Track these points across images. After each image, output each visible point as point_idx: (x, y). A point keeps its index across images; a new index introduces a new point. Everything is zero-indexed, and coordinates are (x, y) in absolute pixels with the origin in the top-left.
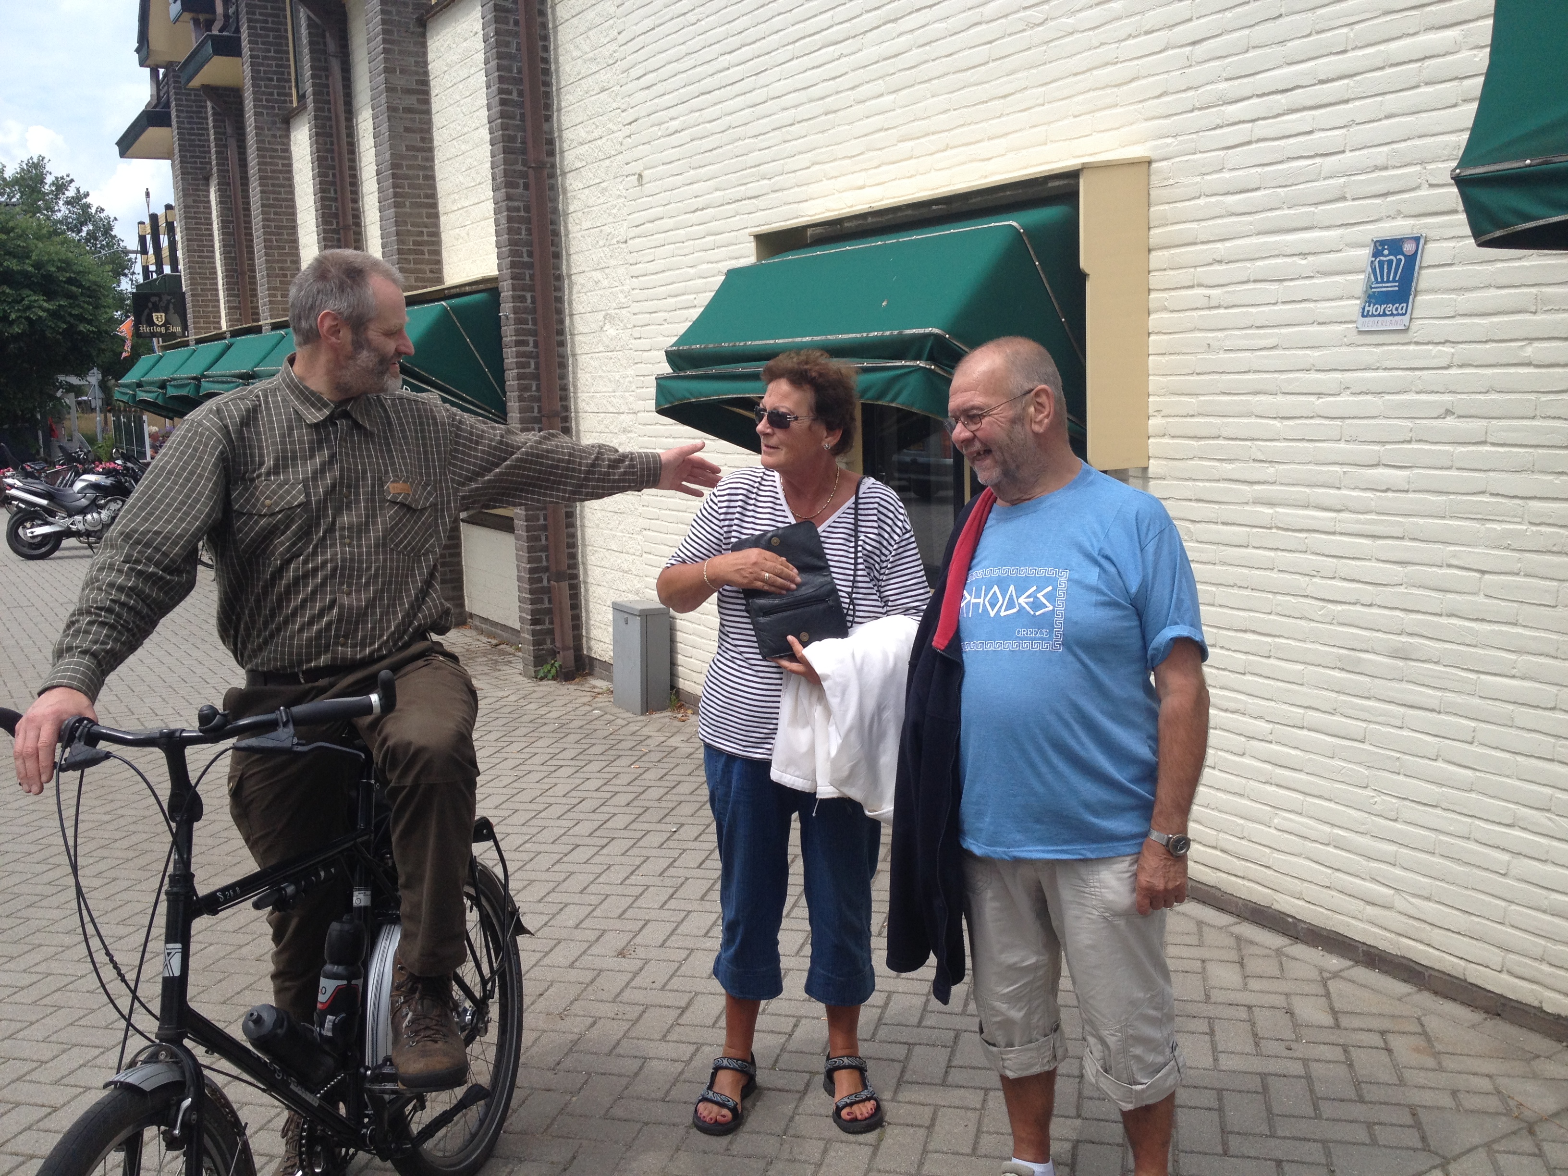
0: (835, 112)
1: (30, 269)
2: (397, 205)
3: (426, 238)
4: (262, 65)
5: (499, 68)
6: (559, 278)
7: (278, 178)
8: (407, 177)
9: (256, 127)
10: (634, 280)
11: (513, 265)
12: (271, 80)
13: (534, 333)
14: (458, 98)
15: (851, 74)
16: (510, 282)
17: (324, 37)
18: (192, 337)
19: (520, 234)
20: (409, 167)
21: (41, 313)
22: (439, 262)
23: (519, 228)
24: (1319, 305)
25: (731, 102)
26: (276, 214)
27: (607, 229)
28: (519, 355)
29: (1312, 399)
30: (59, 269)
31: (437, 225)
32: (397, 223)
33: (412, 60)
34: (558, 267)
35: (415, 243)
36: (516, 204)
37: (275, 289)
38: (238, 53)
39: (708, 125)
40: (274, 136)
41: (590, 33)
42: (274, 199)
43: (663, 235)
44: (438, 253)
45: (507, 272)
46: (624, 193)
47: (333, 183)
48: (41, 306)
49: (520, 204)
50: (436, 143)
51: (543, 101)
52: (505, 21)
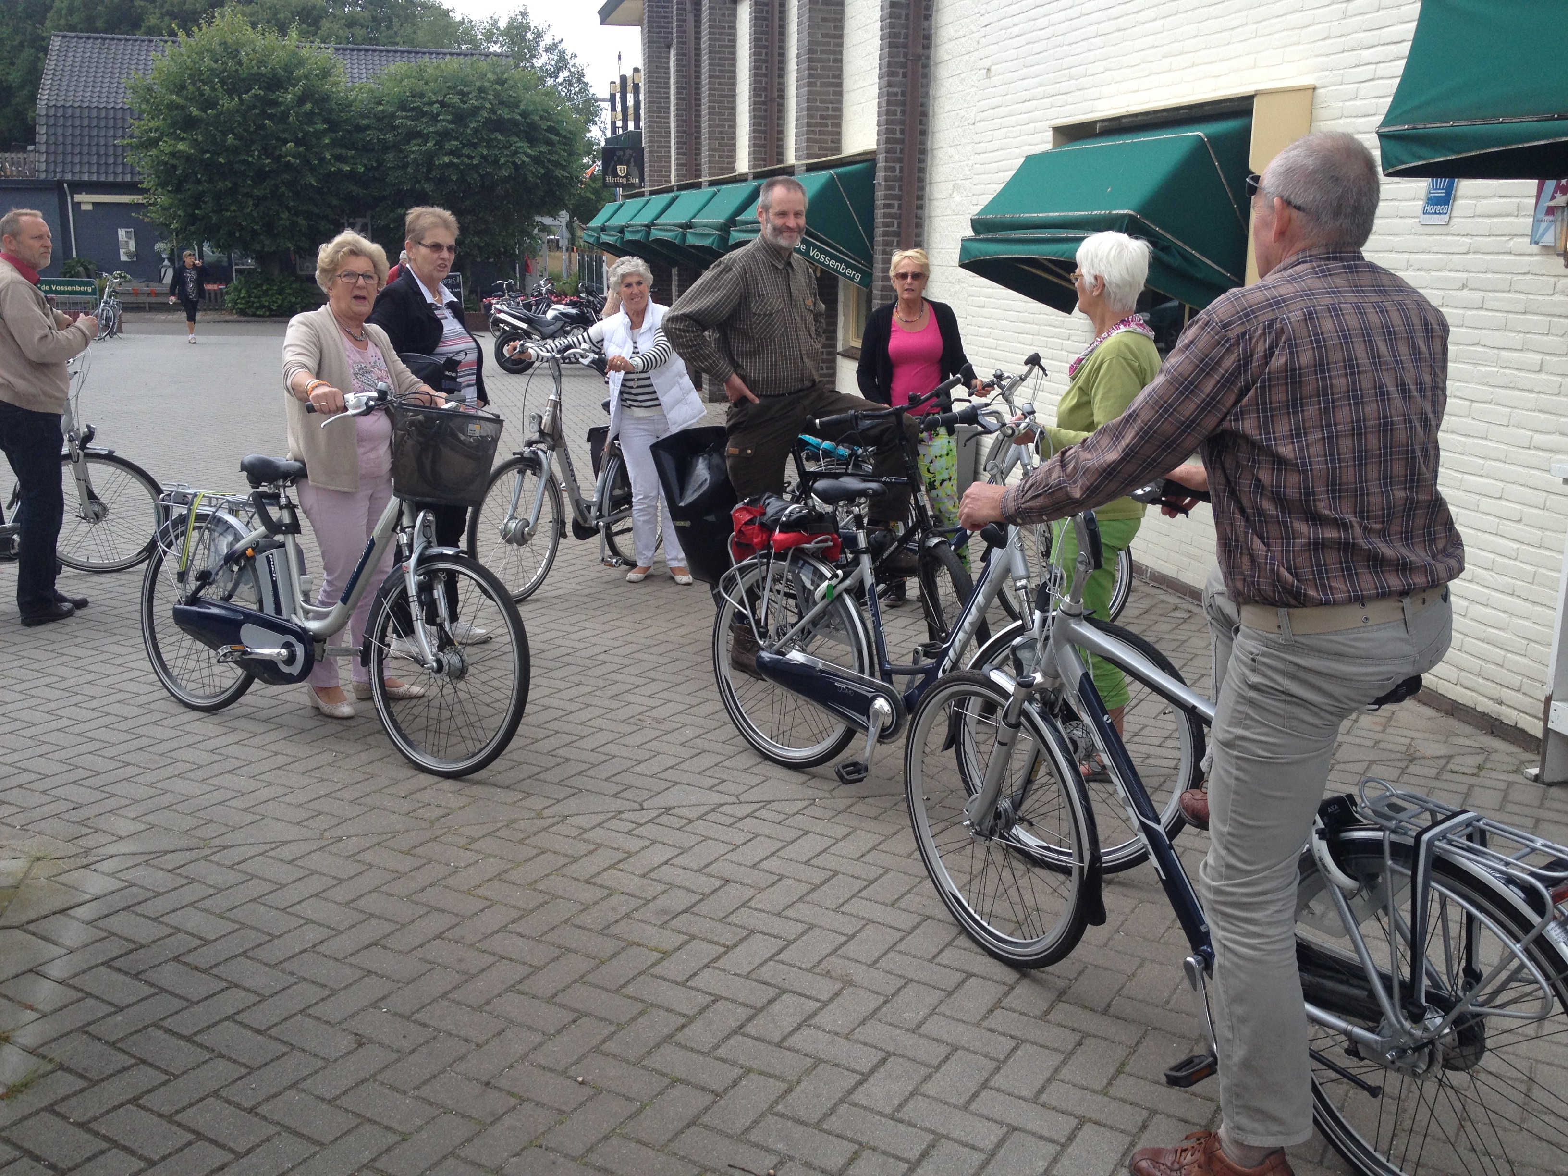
1: (518, 117)
2: (809, 84)
3: (830, 113)
6: (923, 152)
8: (819, 60)
9: (710, 7)
10: (977, 156)
11: (888, 141)
13: (899, 198)
16: (884, 155)
18: (647, 189)
19: (896, 115)
20: (822, 52)
21: (525, 158)
22: (839, 133)
23: (896, 110)
27: (962, 113)
28: (885, 216)
30: (541, 118)
31: (840, 102)
32: (809, 100)
34: (923, 143)
35: (822, 117)
36: (895, 90)
37: (714, 150)
39: (1039, 32)
40: (724, 15)
42: (720, 71)
43: (1001, 120)
44: (839, 125)
45: (883, 146)
46: (976, 84)
47: (766, 61)
48: (525, 152)
49: (899, 90)
50: (846, 31)
51: (925, 3)
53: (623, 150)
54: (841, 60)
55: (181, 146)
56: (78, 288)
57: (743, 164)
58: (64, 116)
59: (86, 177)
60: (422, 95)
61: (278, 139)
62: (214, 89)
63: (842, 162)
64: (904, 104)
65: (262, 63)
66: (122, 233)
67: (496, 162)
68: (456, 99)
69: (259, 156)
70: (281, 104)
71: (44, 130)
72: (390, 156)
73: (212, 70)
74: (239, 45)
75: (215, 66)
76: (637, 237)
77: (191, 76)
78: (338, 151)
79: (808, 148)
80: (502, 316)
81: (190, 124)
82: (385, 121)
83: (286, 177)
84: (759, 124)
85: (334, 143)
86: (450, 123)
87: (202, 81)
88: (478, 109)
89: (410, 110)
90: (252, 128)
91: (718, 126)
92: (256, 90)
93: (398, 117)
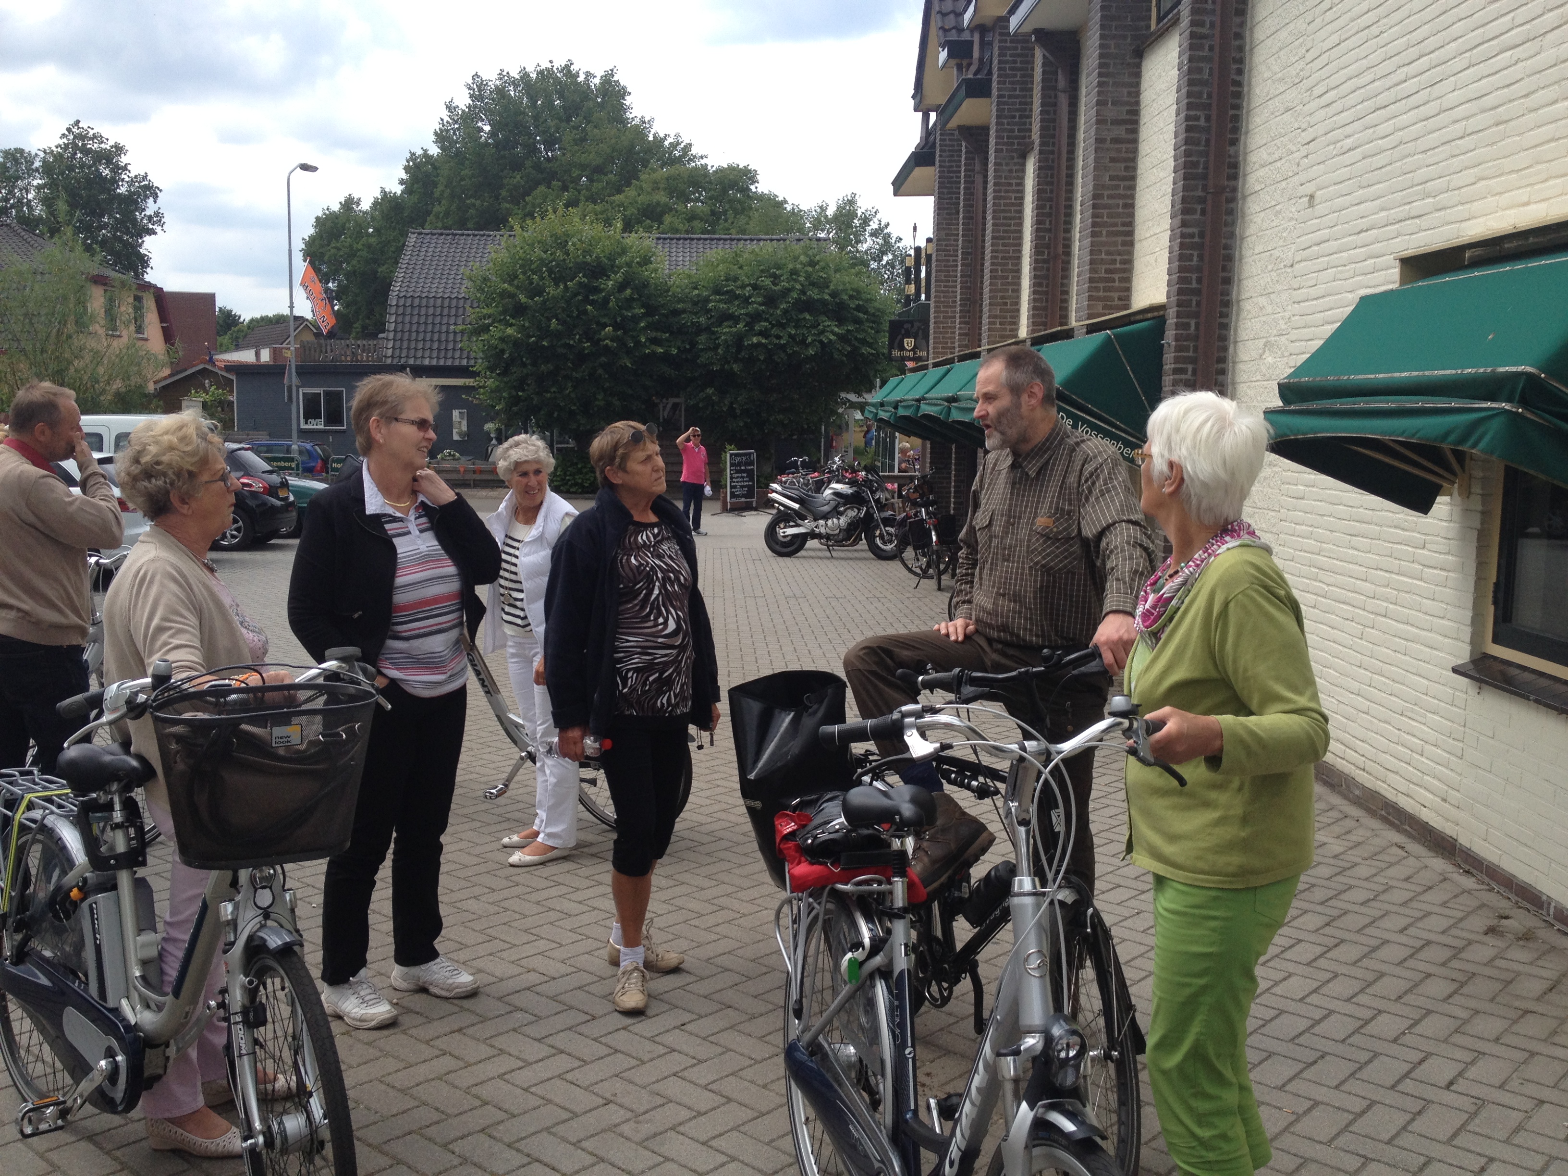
0: (1506, 122)
1: (827, 297)
2: (1094, 234)
3: (1118, 266)
4: (1007, 104)
5: (1189, 95)
6: (1227, 304)
7: (1010, 211)
8: (1105, 207)
9: (993, 164)
10: (1296, 306)
11: (1180, 292)
12: (1014, 117)
13: (1193, 361)
14: (1162, 125)
15: (1527, 80)
16: (1175, 309)
17: (1056, 73)
18: (931, 361)
19: (1192, 260)
21: (832, 337)
22: (1129, 289)
23: (1192, 255)
25: (1405, 116)
26: (1004, 245)
27: (1276, 253)
28: (1175, 383)
30: (851, 297)
31: (1130, 253)
32: (1092, 252)
33: (1125, 91)
34: (1228, 293)
35: (1107, 271)
36: (1190, 230)
37: (995, 317)
38: (987, 94)
39: (1380, 142)
40: (1011, 171)
41: (1282, 53)
42: (1005, 231)
43: (1326, 259)
44: (1130, 280)
45: (1174, 299)
46: (1296, 216)
47: (1050, 215)
48: (832, 330)
49: (1195, 230)
50: (1139, 172)
51: (1230, 126)
52: (1201, 47)
53: (911, 323)
54: (1132, 206)
55: (510, 330)
57: (1023, 332)
58: (412, 306)
59: (427, 362)
60: (736, 279)
61: (598, 323)
62: (542, 278)
63: (1131, 320)
64: (1200, 246)
65: (586, 252)
66: (456, 413)
67: (803, 342)
68: (768, 282)
69: (580, 341)
70: (601, 290)
71: (393, 319)
72: (702, 338)
73: (541, 259)
74: (567, 235)
75: (545, 256)
76: (907, 413)
77: (522, 266)
78: (654, 334)
79: (1090, 307)
80: (774, 496)
81: (519, 310)
82: (701, 304)
83: (603, 359)
85: (648, 327)
86: (761, 304)
87: (532, 270)
88: (789, 290)
89: (723, 294)
90: (575, 313)
91: (1000, 291)
92: (581, 278)
93: (711, 301)
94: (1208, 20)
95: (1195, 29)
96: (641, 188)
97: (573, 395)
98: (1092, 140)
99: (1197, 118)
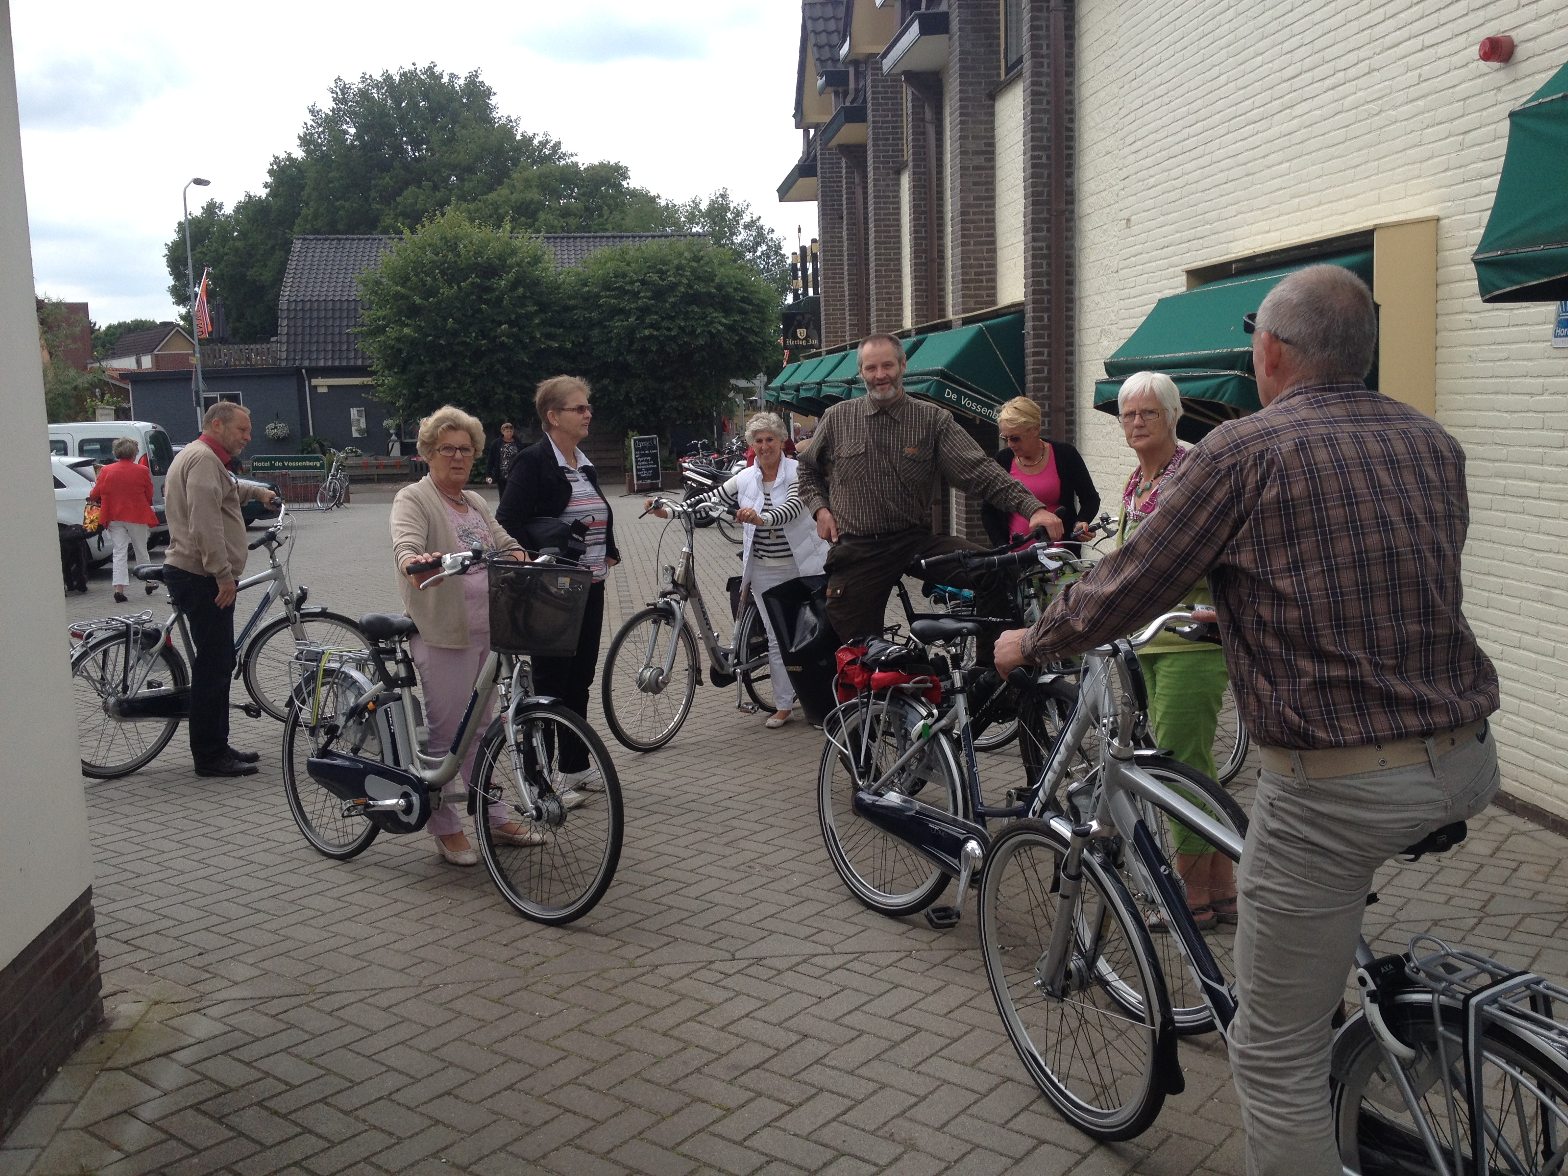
1: (713, 290)
2: (963, 244)
3: (985, 269)
4: (881, 128)
5: (1033, 139)
6: (1071, 300)
8: (973, 222)
9: (874, 180)
10: (1122, 302)
11: (1034, 292)
13: (1049, 345)
15: (1263, 147)
16: (1031, 306)
17: (924, 108)
18: (824, 349)
19: (1042, 268)
20: (974, 213)
21: (720, 328)
22: (994, 288)
23: (1041, 264)
24: (1533, 328)
26: (886, 248)
27: (1106, 262)
28: (1035, 363)
29: (1527, 397)
30: (736, 289)
31: (994, 259)
33: (983, 127)
34: (1072, 292)
35: (976, 274)
36: (1040, 244)
37: (882, 310)
38: (863, 119)
39: (1172, 182)
40: (888, 185)
41: (1102, 109)
43: (1141, 267)
44: (994, 280)
45: (1030, 297)
46: (1118, 233)
47: (924, 225)
48: (720, 321)
49: (1044, 244)
50: (997, 193)
51: (1066, 162)
52: (1040, 102)
53: (803, 315)
54: (993, 220)
55: (406, 330)
56: (308, 464)
57: (908, 323)
58: (302, 309)
59: (322, 363)
60: (624, 275)
61: (493, 321)
62: (435, 279)
63: (997, 314)
64: (1047, 257)
65: (478, 254)
66: (354, 412)
67: (693, 332)
68: (655, 277)
69: (476, 338)
70: (494, 290)
71: (285, 323)
72: (596, 332)
73: (433, 262)
74: (456, 237)
75: (436, 258)
76: (809, 395)
77: (414, 269)
78: (548, 330)
79: (963, 303)
80: (688, 474)
81: (414, 311)
82: (590, 300)
83: (501, 355)
84: (920, 284)
85: (543, 323)
86: (650, 299)
87: (424, 272)
88: (676, 285)
89: (614, 289)
90: (470, 313)
91: (886, 287)
92: (473, 278)
93: (602, 297)
94: (1044, 80)
95: (1035, 88)
96: (514, 186)
97: (472, 390)
98: (958, 167)
99: (1040, 158)
